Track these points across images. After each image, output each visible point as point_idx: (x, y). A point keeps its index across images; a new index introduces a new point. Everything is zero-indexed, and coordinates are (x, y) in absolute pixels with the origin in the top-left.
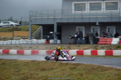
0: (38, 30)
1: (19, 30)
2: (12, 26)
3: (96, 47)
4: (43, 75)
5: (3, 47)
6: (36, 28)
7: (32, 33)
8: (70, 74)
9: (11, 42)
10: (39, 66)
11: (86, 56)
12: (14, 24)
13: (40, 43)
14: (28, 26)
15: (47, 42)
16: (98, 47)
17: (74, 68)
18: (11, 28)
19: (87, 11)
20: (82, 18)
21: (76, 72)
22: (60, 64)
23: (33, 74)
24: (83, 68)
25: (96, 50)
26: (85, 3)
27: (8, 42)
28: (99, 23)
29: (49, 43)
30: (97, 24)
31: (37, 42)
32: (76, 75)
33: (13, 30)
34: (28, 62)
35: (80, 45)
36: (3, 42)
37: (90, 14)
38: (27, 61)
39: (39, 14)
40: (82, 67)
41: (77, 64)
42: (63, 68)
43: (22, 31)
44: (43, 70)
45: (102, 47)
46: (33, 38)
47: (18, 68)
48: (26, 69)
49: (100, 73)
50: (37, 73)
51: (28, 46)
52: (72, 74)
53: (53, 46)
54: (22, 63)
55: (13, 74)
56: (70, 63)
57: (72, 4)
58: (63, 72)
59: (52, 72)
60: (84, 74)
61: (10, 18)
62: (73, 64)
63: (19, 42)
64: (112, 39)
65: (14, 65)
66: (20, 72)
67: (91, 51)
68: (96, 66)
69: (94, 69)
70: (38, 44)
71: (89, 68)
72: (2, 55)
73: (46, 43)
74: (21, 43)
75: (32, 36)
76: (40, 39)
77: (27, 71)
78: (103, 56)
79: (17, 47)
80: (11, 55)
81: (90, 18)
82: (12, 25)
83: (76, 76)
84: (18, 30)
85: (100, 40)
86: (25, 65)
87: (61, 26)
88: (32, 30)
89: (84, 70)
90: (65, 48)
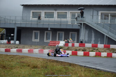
26: (41, 12)
29: (10, 43)
30: (49, 29)
37: (43, 21)
57: (30, 12)
64: (59, 42)
67: (39, 50)
70: (1, 43)
90: (20, 48)
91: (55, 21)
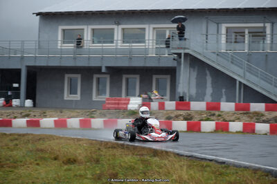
15: (7, 104)
19: (87, 44)
20: (75, 58)
28: (107, 68)
29: (11, 106)
30: (104, 70)
37: (89, 51)
57: (58, 30)
64: (129, 100)
73: (4, 106)
81: (89, 59)
85: (107, 102)
87: (36, 74)
90: (35, 116)
91: (117, 51)
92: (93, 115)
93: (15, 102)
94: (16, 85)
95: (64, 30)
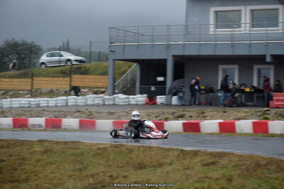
0: (128, 72)
1: (85, 72)
2: (69, 63)
3: (265, 113)
4: (139, 180)
5: (48, 111)
6: (125, 68)
7: (114, 80)
8: (202, 178)
9: (67, 100)
10: (131, 158)
11: (241, 134)
12: (73, 57)
13: (134, 103)
14: (105, 64)
15: (150, 101)
16: (268, 114)
17: (213, 163)
18: (66, 67)
19: (245, 27)
20: (232, 46)
21: (216, 173)
22: (179, 152)
23: (116, 176)
24: (233, 164)
25: (265, 121)
26: (240, 11)
27: (59, 101)
28: (273, 56)
29: (155, 103)
30: (268, 59)
31: (127, 100)
32: (217, 179)
33: (70, 72)
34: (104, 149)
35: (227, 109)
36: (48, 101)
37: (250, 37)
38: (103, 146)
39: (133, 34)
40: (231, 161)
41: (220, 153)
42: (186, 162)
43: (90, 75)
44: (141, 166)
45: (280, 115)
46: (116, 91)
47: (81, 163)
48: (100, 165)
49: (272, 176)
50: (126, 174)
51: (105, 110)
52: (207, 177)
53: (165, 111)
54: (91, 149)
55: (70, 176)
56: (202, 152)
57: (209, 12)
58: (187, 171)
59: (162, 172)
60: (236, 177)
61: (63, 43)
62: (211, 154)
63: (84, 101)
65: (73, 154)
66: (86, 172)
67: (254, 123)
68: (264, 158)
69: (259, 166)
70: (129, 105)
71: (248, 162)
72: (44, 130)
73: (147, 104)
74: (89, 103)
75: (114, 87)
76: (135, 95)
77: (102, 168)
78: (281, 135)
79: (79, 111)
80: (65, 130)
81: (250, 45)
82: (69, 60)
83: (218, 181)
84: (82, 74)
85: (275, 98)
86: (96, 154)
87: (183, 65)
88: (114, 73)
89: (236, 168)
90: (191, 117)
92: (266, 116)
93: (160, 99)
94: (160, 79)
95: (216, 12)
